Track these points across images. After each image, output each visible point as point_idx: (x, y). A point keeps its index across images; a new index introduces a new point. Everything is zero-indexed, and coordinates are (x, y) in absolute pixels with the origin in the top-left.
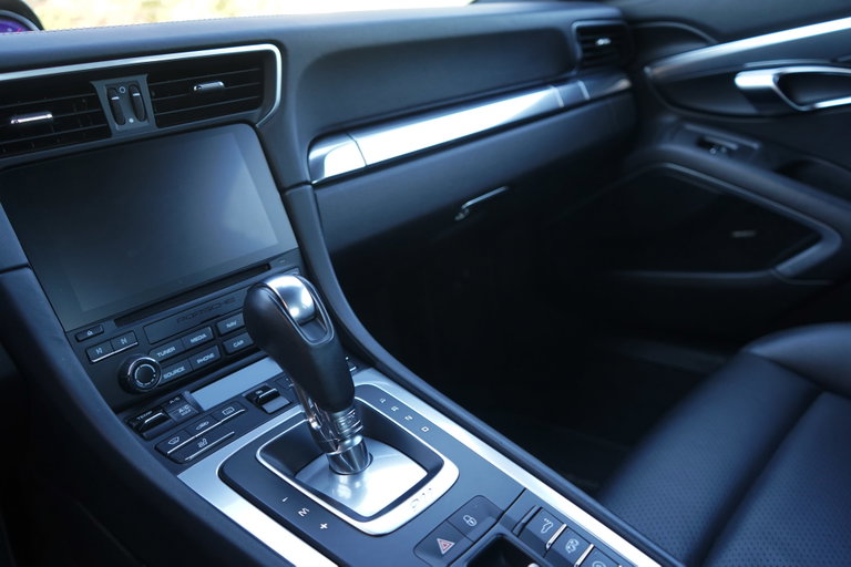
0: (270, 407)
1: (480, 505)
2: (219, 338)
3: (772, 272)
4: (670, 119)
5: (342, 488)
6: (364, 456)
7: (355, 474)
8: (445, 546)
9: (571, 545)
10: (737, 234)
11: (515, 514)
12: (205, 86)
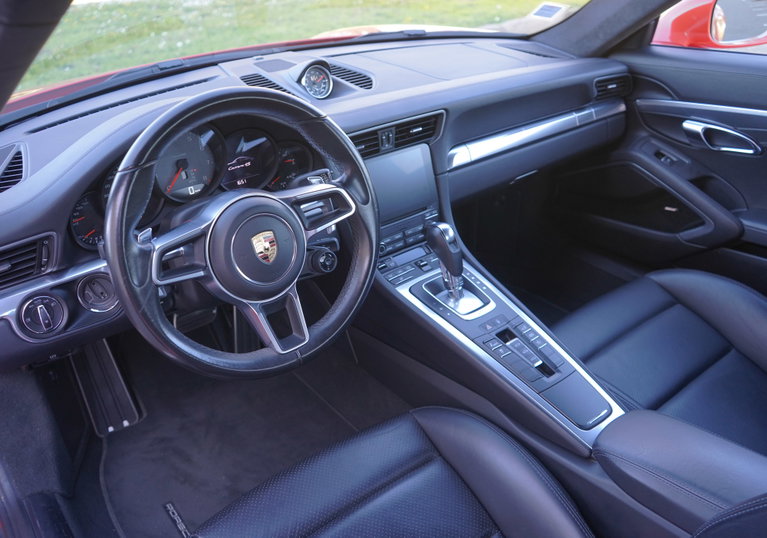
0: (424, 268)
1: (502, 318)
2: (405, 237)
3: (677, 235)
4: (644, 134)
5: (451, 304)
6: (461, 295)
7: (457, 300)
8: (489, 327)
9: (531, 335)
10: (667, 208)
11: (514, 323)
12: (415, 131)
